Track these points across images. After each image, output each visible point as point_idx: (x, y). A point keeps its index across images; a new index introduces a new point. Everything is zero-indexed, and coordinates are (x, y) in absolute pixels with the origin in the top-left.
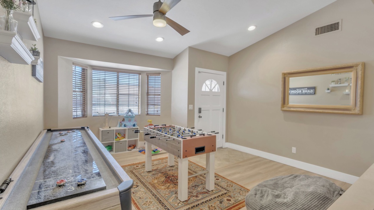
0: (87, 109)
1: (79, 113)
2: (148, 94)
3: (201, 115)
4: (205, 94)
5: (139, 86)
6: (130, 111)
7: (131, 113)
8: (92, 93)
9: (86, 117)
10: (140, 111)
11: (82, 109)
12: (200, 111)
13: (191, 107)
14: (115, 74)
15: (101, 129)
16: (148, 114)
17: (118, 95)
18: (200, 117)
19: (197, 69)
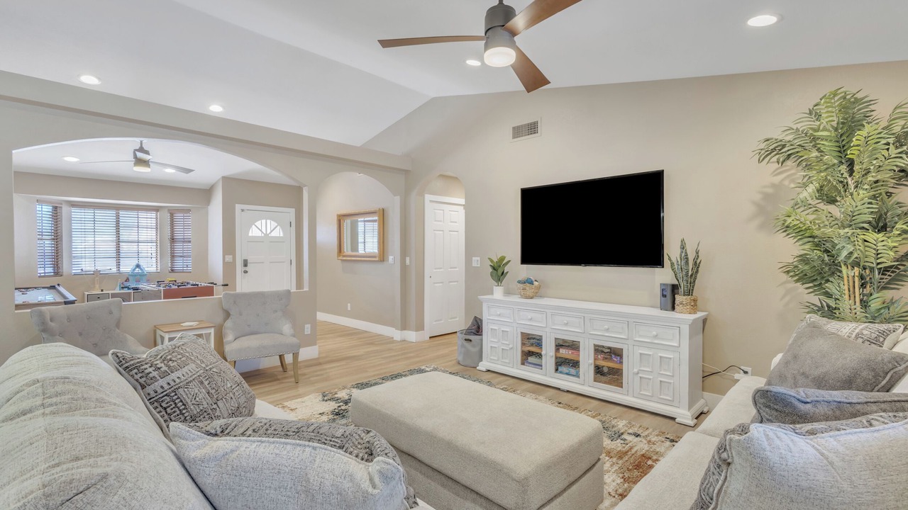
0: (62, 264)
1: (49, 270)
2: (173, 240)
3: (247, 269)
4: (255, 240)
5: (157, 228)
6: (138, 266)
7: (141, 269)
8: (72, 240)
9: (61, 276)
10: (159, 266)
11: (54, 264)
12: (245, 264)
13: (229, 258)
14: (113, 213)
15: (87, 293)
16: (172, 271)
17: (118, 242)
18: (245, 272)
19: (238, 207)
